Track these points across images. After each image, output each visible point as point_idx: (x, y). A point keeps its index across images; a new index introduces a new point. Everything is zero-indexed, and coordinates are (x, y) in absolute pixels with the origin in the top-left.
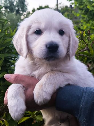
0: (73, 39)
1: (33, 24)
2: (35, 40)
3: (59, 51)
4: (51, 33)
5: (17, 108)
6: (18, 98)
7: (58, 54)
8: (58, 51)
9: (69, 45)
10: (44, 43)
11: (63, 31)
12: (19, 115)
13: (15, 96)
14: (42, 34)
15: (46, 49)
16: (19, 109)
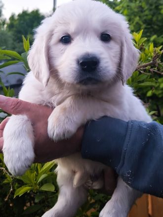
0: (129, 49)
1: (57, 27)
2: (62, 53)
3: (101, 69)
4: (87, 40)
5: (21, 154)
6: (24, 139)
7: (99, 74)
8: (99, 69)
9: (121, 59)
10: (75, 58)
11: (109, 35)
12: (22, 166)
13: (19, 134)
14: (72, 41)
15: (78, 67)
16: (23, 158)
